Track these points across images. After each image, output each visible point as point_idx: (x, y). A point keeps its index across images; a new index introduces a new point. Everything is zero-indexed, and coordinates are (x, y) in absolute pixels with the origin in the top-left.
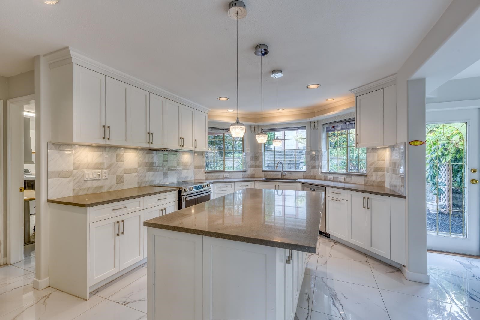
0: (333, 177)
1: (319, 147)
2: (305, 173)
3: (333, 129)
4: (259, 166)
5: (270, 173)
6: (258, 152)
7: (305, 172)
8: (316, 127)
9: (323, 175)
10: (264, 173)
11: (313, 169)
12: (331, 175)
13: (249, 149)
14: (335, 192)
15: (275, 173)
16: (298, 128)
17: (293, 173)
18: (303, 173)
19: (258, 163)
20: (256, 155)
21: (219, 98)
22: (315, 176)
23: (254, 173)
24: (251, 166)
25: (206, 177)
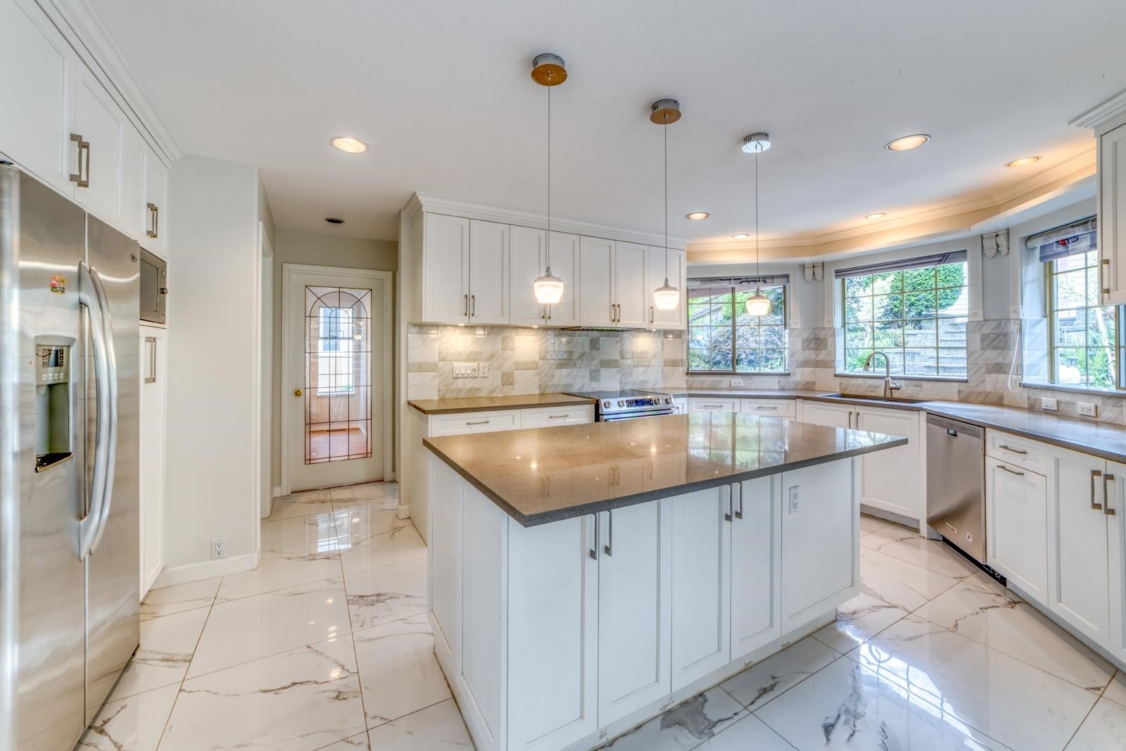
0: (1058, 403)
1: (1012, 308)
2: (965, 384)
3: (1061, 249)
4: (825, 364)
5: (854, 381)
6: (824, 328)
7: (966, 381)
8: (1003, 249)
9: (1025, 393)
10: (838, 380)
11: (994, 376)
12: (1049, 393)
13: (798, 321)
14: (1010, 445)
15: (870, 382)
16: (940, 259)
17: (924, 383)
18: (957, 384)
19: (823, 355)
20: (819, 336)
21: (688, 216)
22: (1001, 398)
23: (811, 378)
24: (805, 363)
25: (689, 383)
